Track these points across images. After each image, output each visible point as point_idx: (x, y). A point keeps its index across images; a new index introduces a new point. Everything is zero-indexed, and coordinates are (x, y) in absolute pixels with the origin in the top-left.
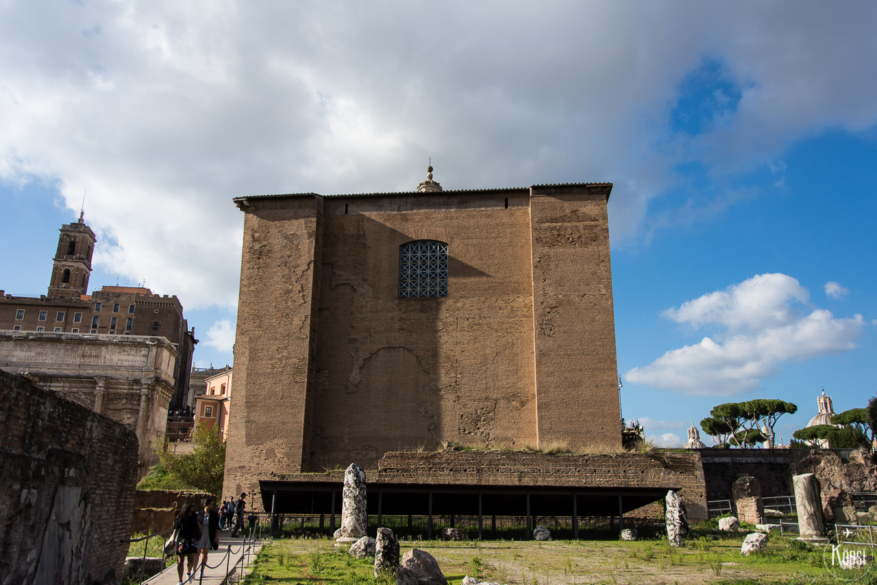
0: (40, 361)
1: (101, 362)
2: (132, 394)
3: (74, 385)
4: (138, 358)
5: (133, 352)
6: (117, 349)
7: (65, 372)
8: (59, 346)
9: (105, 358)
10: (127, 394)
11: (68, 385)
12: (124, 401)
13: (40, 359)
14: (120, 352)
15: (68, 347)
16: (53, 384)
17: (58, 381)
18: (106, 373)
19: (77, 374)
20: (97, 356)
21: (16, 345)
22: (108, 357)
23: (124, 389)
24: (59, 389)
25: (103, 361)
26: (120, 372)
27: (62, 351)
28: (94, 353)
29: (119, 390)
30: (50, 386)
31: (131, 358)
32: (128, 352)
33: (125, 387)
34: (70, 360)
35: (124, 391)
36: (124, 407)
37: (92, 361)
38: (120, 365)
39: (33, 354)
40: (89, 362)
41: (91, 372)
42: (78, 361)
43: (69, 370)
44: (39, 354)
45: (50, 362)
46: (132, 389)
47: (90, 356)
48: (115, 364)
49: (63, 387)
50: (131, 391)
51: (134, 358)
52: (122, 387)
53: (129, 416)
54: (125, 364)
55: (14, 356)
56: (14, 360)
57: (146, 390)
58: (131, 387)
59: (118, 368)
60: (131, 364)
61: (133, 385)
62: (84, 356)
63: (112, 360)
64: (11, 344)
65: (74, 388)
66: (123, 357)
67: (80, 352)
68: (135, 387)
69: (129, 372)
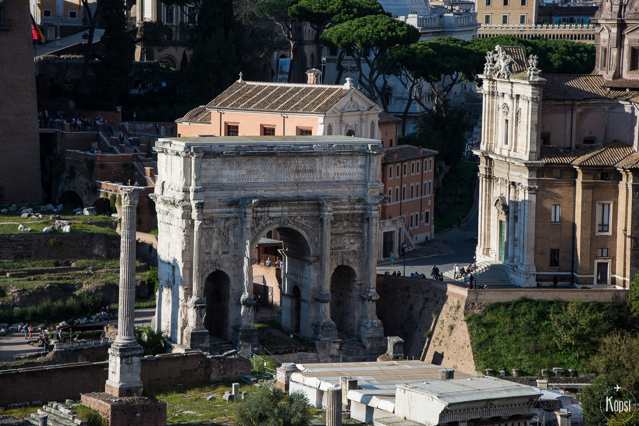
0: (252, 181)
1: (316, 178)
2: (353, 215)
3: (293, 208)
4: (355, 170)
5: (349, 163)
6: (332, 160)
7: (283, 193)
8: (271, 160)
9: (321, 172)
10: (348, 215)
11: (286, 208)
12: (345, 224)
13: (252, 179)
14: (335, 164)
15: (280, 161)
16: (271, 209)
17: (277, 204)
18: (326, 192)
19: (296, 195)
20: (312, 171)
21: (224, 162)
22: (323, 171)
23: (346, 209)
24: (277, 214)
25: (318, 177)
26: (340, 190)
27: (274, 167)
28: (308, 167)
29: (341, 212)
30: (268, 212)
31: (347, 170)
32: (344, 163)
33: (346, 207)
34: (284, 178)
35: (345, 212)
36: (346, 231)
37: (307, 177)
38: (337, 180)
39: (243, 172)
40: (305, 178)
41: (310, 191)
42: (293, 178)
43: (287, 191)
44: (250, 172)
45: (263, 181)
46: (355, 209)
47: (305, 171)
48: (332, 180)
49: (283, 211)
50: (353, 212)
51: (351, 170)
52: (342, 207)
53: (352, 241)
54: (343, 178)
55: (223, 177)
56: (225, 181)
57: (376, 212)
58: (352, 206)
59: (337, 184)
60: (348, 177)
61: (354, 204)
62: (298, 171)
63: (328, 174)
64: (218, 160)
65: (294, 212)
66: (340, 170)
67: (293, 167)
68: (356, 206)
69: (349, 189)
